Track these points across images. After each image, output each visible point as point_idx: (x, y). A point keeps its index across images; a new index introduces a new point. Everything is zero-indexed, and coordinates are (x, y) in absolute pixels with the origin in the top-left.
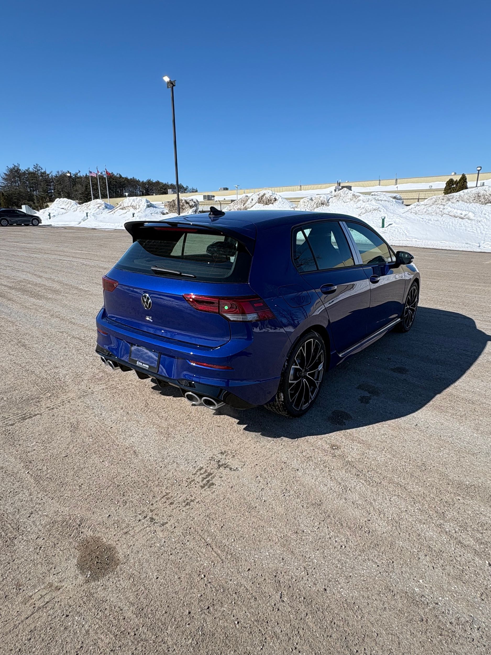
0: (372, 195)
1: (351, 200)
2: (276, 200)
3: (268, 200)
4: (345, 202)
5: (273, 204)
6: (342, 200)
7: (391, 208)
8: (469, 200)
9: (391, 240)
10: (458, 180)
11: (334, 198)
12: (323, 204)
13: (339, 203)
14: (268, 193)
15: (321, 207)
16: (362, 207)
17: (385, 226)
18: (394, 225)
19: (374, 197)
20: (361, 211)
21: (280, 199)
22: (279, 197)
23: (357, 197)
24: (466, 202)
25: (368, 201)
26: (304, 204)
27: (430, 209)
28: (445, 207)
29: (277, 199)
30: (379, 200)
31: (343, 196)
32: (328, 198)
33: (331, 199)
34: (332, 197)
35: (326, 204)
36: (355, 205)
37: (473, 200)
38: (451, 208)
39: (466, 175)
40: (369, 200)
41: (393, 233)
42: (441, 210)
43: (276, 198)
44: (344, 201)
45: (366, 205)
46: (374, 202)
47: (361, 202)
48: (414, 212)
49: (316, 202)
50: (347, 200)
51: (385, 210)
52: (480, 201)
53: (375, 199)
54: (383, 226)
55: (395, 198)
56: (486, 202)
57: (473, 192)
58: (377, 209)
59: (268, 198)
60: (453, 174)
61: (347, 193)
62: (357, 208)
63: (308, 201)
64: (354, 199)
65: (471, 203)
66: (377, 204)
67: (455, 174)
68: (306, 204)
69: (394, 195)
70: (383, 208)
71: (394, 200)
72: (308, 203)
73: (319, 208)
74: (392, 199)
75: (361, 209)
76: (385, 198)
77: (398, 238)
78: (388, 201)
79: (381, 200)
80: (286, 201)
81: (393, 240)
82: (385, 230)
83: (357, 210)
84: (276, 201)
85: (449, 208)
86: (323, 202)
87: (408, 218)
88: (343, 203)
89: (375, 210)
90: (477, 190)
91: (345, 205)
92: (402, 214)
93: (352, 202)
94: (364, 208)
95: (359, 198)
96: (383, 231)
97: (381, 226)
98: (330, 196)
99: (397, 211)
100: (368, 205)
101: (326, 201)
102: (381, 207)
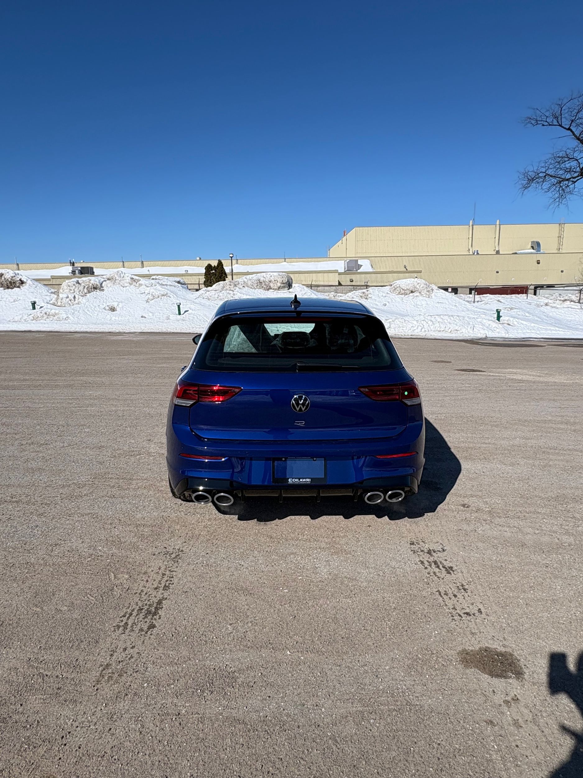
0: (153, 279)
1: (131, 284)
2: (22, 282)
3: (10, 282)
4: (124, 287)
5: (19, 287)
6: (119, 284)
7: (179, 293)
8: (253, 285)
9: (193, 328)
10: (216, 266)
11: (108, 281)
12: (95, 288)
13: (116, 288)
14: (8, 273)
15: (95, 292)
16: (146, 292)
17: (182, 313)
18: (190, 311)
19: (157, 281)
20: (147, 296)
21: (29, 282)
22: (28, 279)
23: (137, 281)
24: (251, 288)
25: (151, 286)
26: (68, 288)
27: (221, 294)
28: (234, 293)
29: (25, 280)
30: (163, 285)
31: (120, 279)
32: (101, 281)
33: (104, 282)
34: (105, 281)
35: (100, 289)
36: (138, 290)
37: (256, 286)
38: (240, 293)
39: (222, 261)
40: (152, 284)
41: (192, 320)
42: (232, 295)
43: (22, 279)
44: (121, 286)
45: (151, 291)
46: (158, 287)
47: (144, 286)
48: (206, 297)
49: (86, 287)
50: (126, 285)
51: (175, 296)
52: (262, 287)
53: (158, 283)
54: (180, 314)
55: (179, 282)
56: (268, 288)
57: (254, 278)
58: (165, 295)
59: (10, 280)
60: (198, 259)
61: (123, 277)
62: (141, 294)
63: (74, 285)
64: (134, 283)
65: (256, 289)
66: (163, 289)
67: (200, 259)
68: (72, 289)
69: (178, 279)
70: (172, 294)
71: (179, 285)
72: (74, 287)
73: (92, 293)
74: (177, 284)
75: (147, 295)
76: (169, 283)
77: (200, 326)
78: (175, 287)
79: (167, 285)
80: (39, 285)
81: (196, 328)
82: (184, 317)
83: (141, 295)
84: (24, 285)
85: (238, 294)
86: (95, 286)
87: (202, 304)
88: (121, 288)
89: (163, 295)
90: (257, 277)
91: (125, 290)
92: (195, 300)
93: (132, 286)
94: (149, 293)
95: (140, 282)
96: (182, 318)
97: (177, 313)
98: (102, 280)
99: (187, 297)
100: (153, 291)
101: (99, 285)
102: (169, 292)
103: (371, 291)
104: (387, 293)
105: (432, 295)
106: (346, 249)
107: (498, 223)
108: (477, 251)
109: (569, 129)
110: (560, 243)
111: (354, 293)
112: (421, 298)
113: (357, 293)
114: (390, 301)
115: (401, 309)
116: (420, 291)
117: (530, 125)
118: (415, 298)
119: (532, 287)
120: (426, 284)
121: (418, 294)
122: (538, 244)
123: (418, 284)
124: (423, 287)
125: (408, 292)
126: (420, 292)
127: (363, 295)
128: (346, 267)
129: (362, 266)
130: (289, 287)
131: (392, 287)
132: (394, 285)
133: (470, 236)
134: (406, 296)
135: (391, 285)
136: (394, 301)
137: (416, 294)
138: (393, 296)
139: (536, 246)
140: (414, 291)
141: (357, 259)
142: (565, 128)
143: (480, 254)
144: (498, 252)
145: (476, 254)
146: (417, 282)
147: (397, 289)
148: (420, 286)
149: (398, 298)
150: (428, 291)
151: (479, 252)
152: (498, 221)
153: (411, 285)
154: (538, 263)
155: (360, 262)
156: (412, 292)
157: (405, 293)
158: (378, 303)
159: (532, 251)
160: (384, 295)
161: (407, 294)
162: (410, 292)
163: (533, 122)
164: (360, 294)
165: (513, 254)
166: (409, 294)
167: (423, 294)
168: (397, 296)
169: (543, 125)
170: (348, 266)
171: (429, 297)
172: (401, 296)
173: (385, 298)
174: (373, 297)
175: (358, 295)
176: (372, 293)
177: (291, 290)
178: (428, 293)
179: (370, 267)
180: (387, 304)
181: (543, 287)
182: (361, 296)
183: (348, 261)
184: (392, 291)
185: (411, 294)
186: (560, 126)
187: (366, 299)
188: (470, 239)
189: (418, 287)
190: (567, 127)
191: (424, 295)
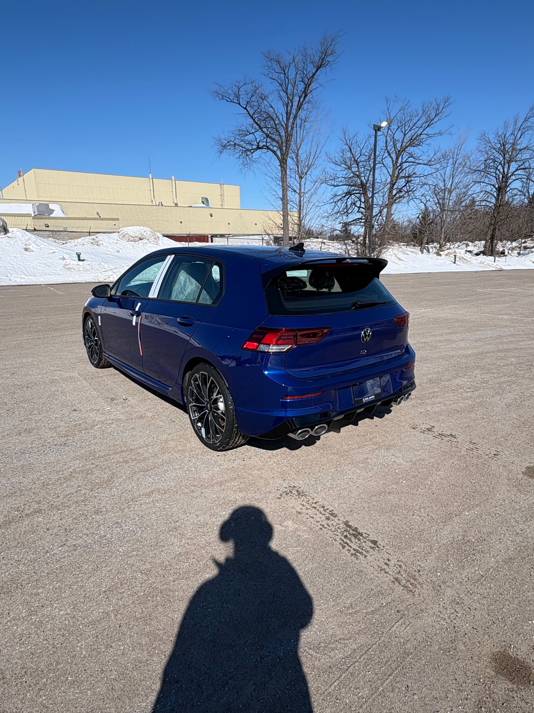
103: (101, 237)
104: (117, 240)
105: (159, 242)
106: (25, 191)
107: (173, 178)
108: (161, 202)
109: (245, 108)
110: (222, 200)
111: (84, 239)
112: (150, 245)
113: (87, 240)
114: (122, 248)
115: (135, 256)
116: (148, 238)
117: (217, 98)
118: (145, 245)
119: (209, 236)
120: (152, 232)
121: (147, 241)
122: (207, 200)
123: (145, 231)
124: (149, 235)
125: (137, 239)
126: (148, 240)
127: (94, 242)
128: (36, 211)
129: (54, 210)
130: (5, 231)
131: (120, 234)
132: (122, 232)
133: (152, 188)
134: (137, 243)
135: (119, 232)
136: (125, 248)
137: (144, 241)
138: (124, 242)
139: (205, 201)
140: (142, 238)
141: (47, 203)
142: (243, 107)
143: (164, 205)
144: (176, 205)
145: (160, 205)
146: (143, 229)
147: (126, 236)
148: (146, 234)
149: (129, 245)
150: (155, 239)
151: (163, 204)
152: (173, 177)
153: (139, 233)
154: (211, 216)
155: (52, 206)
156: (141, 239)
157: (134, 240)
158: (111, 250)
159: (203, 205)
160: (115, 242)
161: (136, 241)
162: (139, 239)
163: (220, 96)
164: (90, 240)
165: (189, 207)
166: (139, 241)
167: (151, 241)
168: (127, 243)
169: (227, 101)
170: (38, 211)
171: (157, 244)
172: (131, 242)
173: (116, 245)
174: (105, 244)
175: (89, 241)
176: (102, 239)
177: (8, 235)
178: (155, 240)
179: (62, 212)
180: (120, 250)
181: (217, 236)
182: (92, 243)
183: (37, 204)
184: (121, 238)
185: (140, 241)
186: (239, 104)
187: (98, 245)
188: (152, 191)
189: (144, 234)
190: (244, 106)
191: (153, 242)
